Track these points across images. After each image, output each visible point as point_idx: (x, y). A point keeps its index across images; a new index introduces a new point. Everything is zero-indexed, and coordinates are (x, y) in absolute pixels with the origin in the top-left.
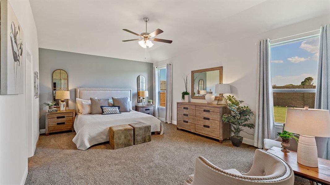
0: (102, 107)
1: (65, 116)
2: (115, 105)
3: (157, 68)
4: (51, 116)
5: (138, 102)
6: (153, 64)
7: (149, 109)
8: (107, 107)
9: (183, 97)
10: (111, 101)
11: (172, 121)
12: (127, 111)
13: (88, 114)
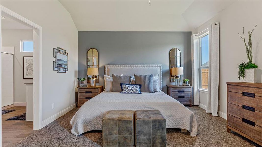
0: (121, 85)
1: (92, 92)
2: (137, 83)
3: (196, 36)
4: (82, 91)
5: (170, 81)
6: (191, 32)
7: (184, 91)
8: (127, 84)
9: (242, 73)
10: (133, 79)
11: (220, 112)
12: (150, 92)
13: (110, 91)
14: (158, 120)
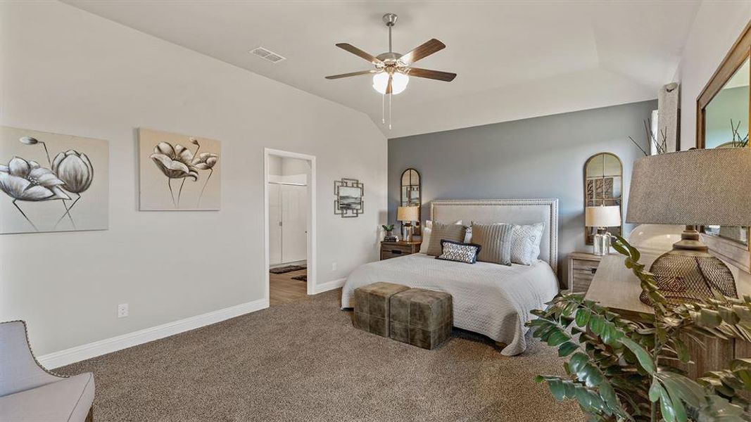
0: (442, 242)
1: (402, 252)
2: (473, 242)
4: (386, 247)
5: (587, 243)
8: (454, 241)
13: (425, 254)
14: (419, 303)
